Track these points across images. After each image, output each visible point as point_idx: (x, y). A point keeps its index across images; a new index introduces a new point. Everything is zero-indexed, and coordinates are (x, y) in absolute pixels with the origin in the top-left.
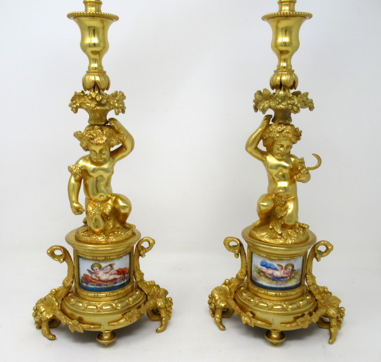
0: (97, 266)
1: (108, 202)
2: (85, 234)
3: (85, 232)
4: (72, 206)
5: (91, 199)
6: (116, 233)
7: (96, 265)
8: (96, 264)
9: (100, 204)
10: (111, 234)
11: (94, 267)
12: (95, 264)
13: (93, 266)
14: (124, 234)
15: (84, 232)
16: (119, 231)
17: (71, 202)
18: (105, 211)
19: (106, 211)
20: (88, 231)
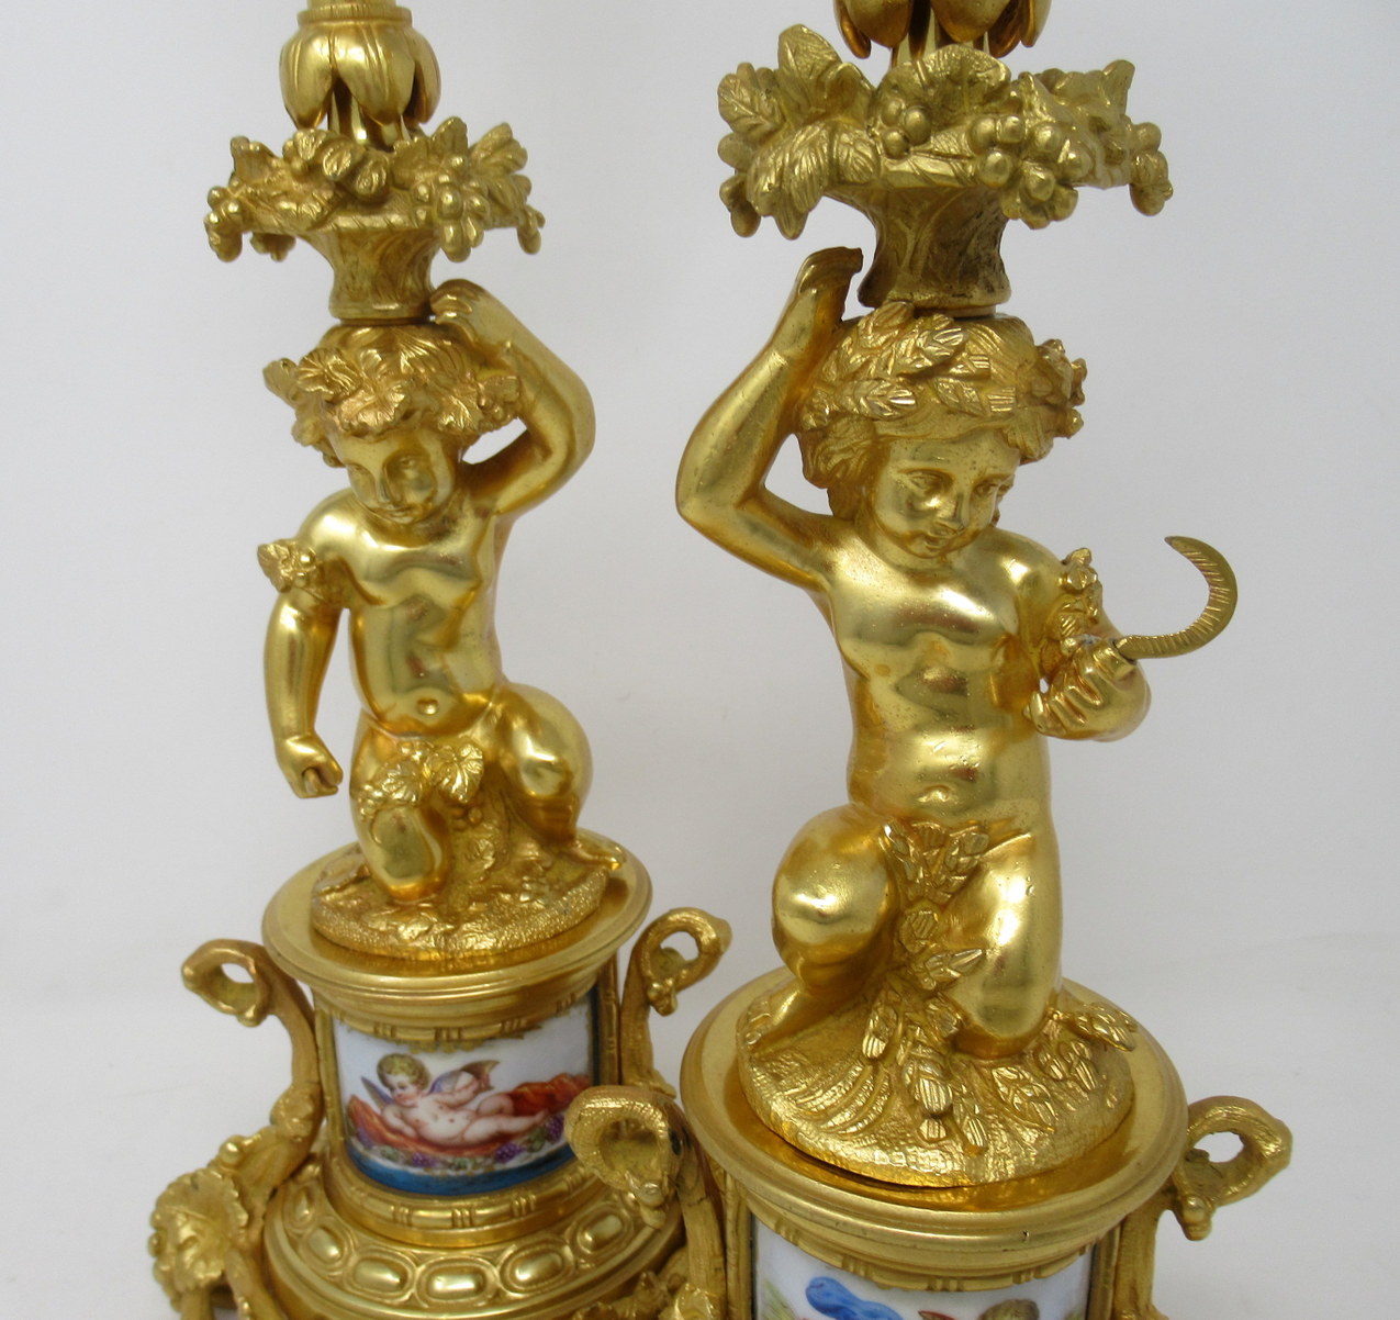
0: (403, 1069)
1: (468, 733)
2: (349, 898)
3: (351, 890)
4: (282, 755)
5: (380, 718)
6: (501, 901)
7: (397, 1062)
8: (402, 1057)
9: (424, 747)
10: (473, 908)
11: (390, 1073)
12: (392, 1056)
13: (385, 1068)
14: (547, 906)
15: (343, 888)
16: (524, 891)
17: (280, 734)
18: (446, 781)
19: (452, 781)
20: (365, 883)
